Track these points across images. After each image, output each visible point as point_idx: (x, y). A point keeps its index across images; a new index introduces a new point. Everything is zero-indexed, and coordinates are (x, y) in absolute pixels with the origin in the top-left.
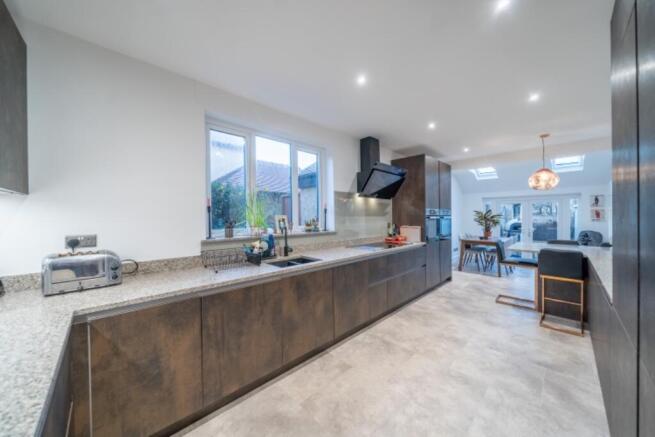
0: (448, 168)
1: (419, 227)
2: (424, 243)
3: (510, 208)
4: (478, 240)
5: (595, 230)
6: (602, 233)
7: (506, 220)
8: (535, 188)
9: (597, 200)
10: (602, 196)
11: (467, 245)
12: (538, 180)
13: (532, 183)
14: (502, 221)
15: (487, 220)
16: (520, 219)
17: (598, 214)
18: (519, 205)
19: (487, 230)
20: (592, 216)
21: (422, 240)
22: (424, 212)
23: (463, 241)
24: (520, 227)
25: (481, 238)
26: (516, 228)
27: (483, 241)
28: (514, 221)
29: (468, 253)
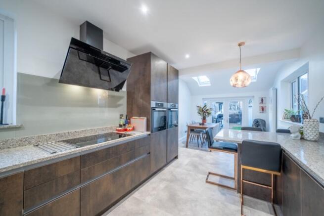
0: (176, 73)
1: (146, 118)
2: (149, 133)
3: (217, 105)
4: (198, 126)
5: (262, 119)
6: (265, 120)
7: (216, 112)
8: (234, 86)
9: (262, 100)
10: (265, 98)
11: (192, 129)
12: (237, 80)
13: (232, 82)
14: (213, 113)
15: (204, 112)
16: (222, 112)
17: (263, 109)
18: (222, 103)
19: (204, 119)
20: (260, 110)
21: (148, 130)
22: (150, 103)
23: (189, 127)
24: (222, 116)
25: (200, 124)
26: (220, 116)
27: (201, 126)
28: (219, 113)
29: (192, 134)
